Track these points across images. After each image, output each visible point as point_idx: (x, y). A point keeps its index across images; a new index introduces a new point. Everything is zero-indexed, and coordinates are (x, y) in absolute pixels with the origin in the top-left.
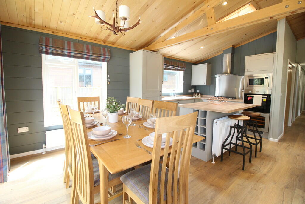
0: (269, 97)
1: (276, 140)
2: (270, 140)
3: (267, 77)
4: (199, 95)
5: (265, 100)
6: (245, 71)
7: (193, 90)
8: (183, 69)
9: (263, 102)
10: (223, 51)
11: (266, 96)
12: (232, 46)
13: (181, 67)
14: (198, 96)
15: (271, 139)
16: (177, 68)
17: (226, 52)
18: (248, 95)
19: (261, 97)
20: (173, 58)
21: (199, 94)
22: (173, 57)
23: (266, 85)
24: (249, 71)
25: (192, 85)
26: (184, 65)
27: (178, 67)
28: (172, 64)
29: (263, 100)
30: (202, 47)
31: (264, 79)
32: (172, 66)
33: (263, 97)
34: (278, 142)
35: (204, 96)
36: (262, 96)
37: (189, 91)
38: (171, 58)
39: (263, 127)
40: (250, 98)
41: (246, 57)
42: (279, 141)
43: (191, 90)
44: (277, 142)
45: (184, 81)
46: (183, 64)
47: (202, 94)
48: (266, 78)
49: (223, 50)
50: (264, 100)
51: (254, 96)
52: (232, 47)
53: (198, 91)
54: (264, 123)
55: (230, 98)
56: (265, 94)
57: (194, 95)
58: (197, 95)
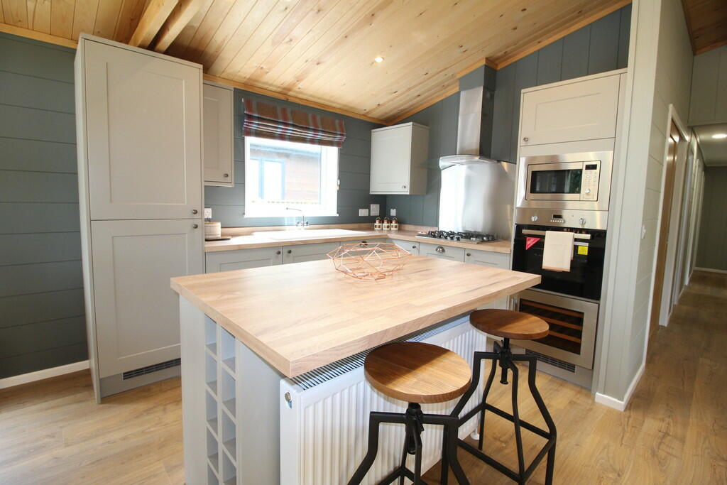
0: (598, 239)
1: (619, 404)
2: (596, 400)
3: (594, 163)
4: (394, 224)
5: (584, 250)
6: (521, 142)
7: (375, 209)
8: (337, 139)
9: (576, 258)
10: (460, 79)
11: (588, 236)
12: (484, 62)
13: (323, 132)
14: (388, 227)
15: (602, 398)
16: (310, 135)
17: (466, 83)
18: (525, 231)
19: (571, 240)
20: (291, 99)
21: (391, 222)
22: (290, 93)
23: (588, 194)
24: (530, 142)
25: (371, 193)
26: (341, 125)
27: (315, 130)
28: (285, 118)
29: (576, 248)
30: (379, 60)
31: (584, 171)
32: (286, 124)
33: (576, 240)
34: (625, 410)
35: (408, 227)
36: (572, 234)
37: (363, 213)
38: (283, 98)
39: (576, 348)
40: (532, 239)
41: (523, 91)
42: (630, 406)
43: (369, 208)
44: (622, 409)
45: (340, 178)
46: (337, 122)
47: (401, 222)
48: (588, 167)
49: (459, 76)
50: (580, 248)
51: (548, 234)
52: (486, 66)
53: (393, 212)
54: (578, 334)
55: (472, 236)
56: (586, 227)
57: (377, 223)
58: (385, 224)
